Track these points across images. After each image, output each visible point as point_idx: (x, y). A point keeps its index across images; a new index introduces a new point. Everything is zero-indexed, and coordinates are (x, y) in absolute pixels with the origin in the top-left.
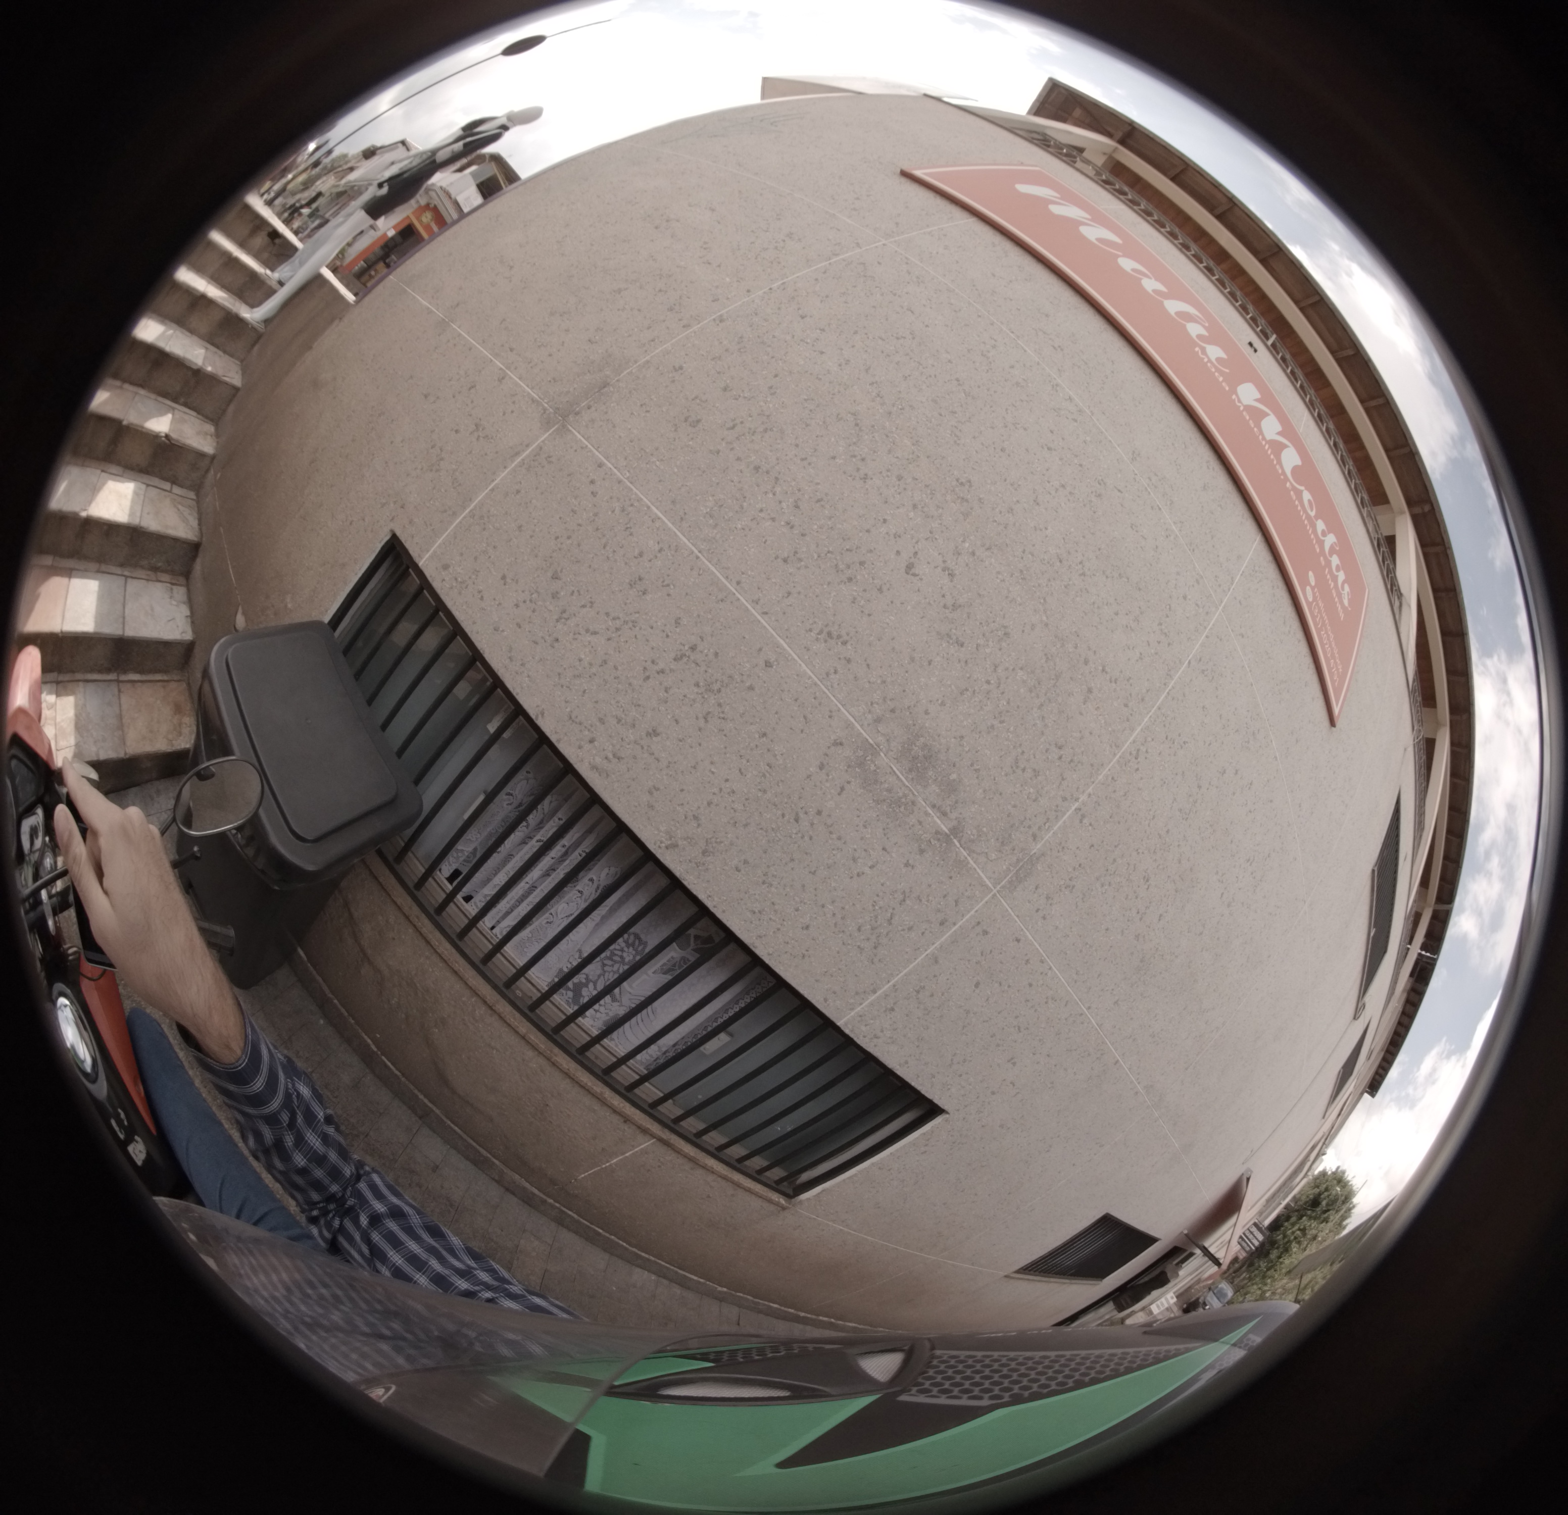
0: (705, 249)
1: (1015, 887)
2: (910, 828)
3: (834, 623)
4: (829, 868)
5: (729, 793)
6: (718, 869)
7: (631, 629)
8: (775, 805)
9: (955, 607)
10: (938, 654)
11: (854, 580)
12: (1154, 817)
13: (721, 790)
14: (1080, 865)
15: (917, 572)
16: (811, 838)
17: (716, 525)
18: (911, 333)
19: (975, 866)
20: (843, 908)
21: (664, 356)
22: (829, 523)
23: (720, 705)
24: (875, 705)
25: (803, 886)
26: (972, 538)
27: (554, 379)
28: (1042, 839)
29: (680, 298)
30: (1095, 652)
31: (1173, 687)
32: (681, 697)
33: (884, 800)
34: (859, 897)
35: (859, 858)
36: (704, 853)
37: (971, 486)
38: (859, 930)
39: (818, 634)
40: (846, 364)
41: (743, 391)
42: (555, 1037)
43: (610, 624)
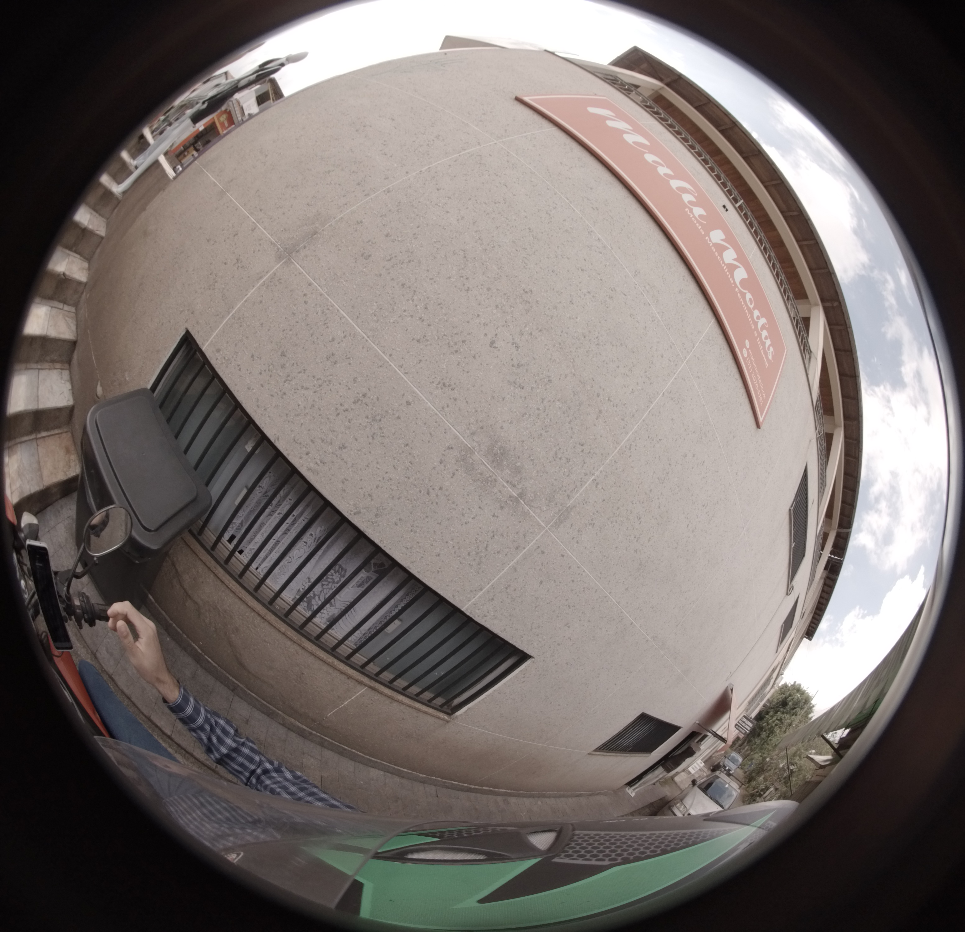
0: (384, 145)
1: (559, 526)
2: (494, 495)
3: (446, 377)
4: (448, 520)
5: (388, 480)
6: (385, 524)
7: (327, 385)
8: (416, 486)
9: (519, 366)
10: (508, 394)
11: (459, 352)
12: (642, 483)
13: (383, 478)
14: (597, 512)
15: (497, 346)
16: (437, 504)
17: (378, 320)
18: (504, 200)
19: (534, 514)
20: (458, 543)
21: (352, 214)
22: (445, 318)
23: (381, 429)
24: (471, 425)
25: (435, 531)
26: (530, 324)
27: (285, 229)
28: (573, 498)
29: (365, 176)
30: (604, 389)
31: (653, 408)
32: (358, 425)
33: (478, 480)
34: (467, 536)
35: (465, 513)
36: (376, 516)
37: (532, 293)
38: (469, 554)
39: (437, 384)
40: (462, 219)
41: (398, 236)
42: (301, 631)
43: (316, 383)
